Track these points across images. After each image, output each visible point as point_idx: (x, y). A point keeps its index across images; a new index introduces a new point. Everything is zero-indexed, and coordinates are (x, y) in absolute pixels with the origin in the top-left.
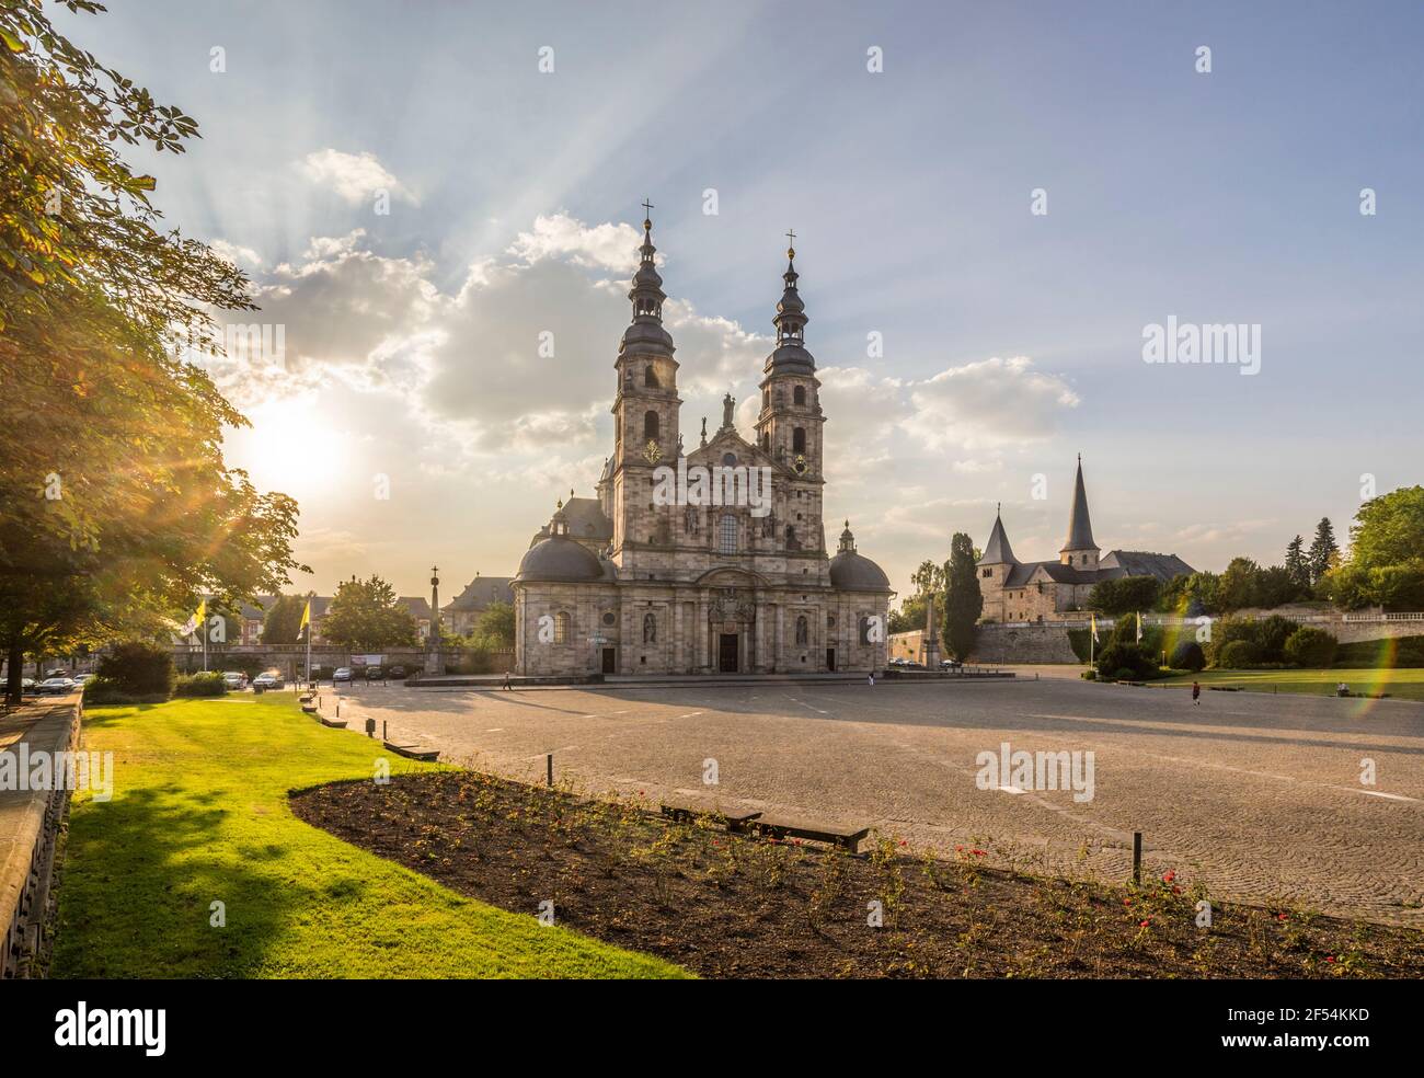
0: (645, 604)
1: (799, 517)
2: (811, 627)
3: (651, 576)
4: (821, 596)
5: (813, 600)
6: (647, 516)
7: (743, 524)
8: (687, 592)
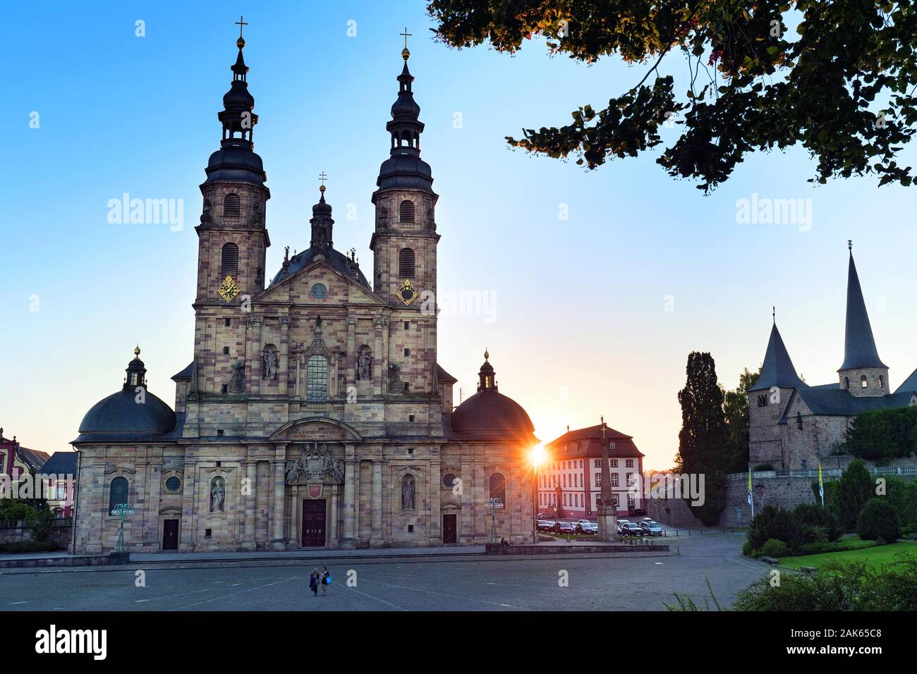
0: (212, 465)
1: (407, 352)
2: (419, 488)
3: (221, 432)
4: (431, 449)
5: (421, 453)
6: (222, 361)
7: (334, 365)
8: (261, 449)
